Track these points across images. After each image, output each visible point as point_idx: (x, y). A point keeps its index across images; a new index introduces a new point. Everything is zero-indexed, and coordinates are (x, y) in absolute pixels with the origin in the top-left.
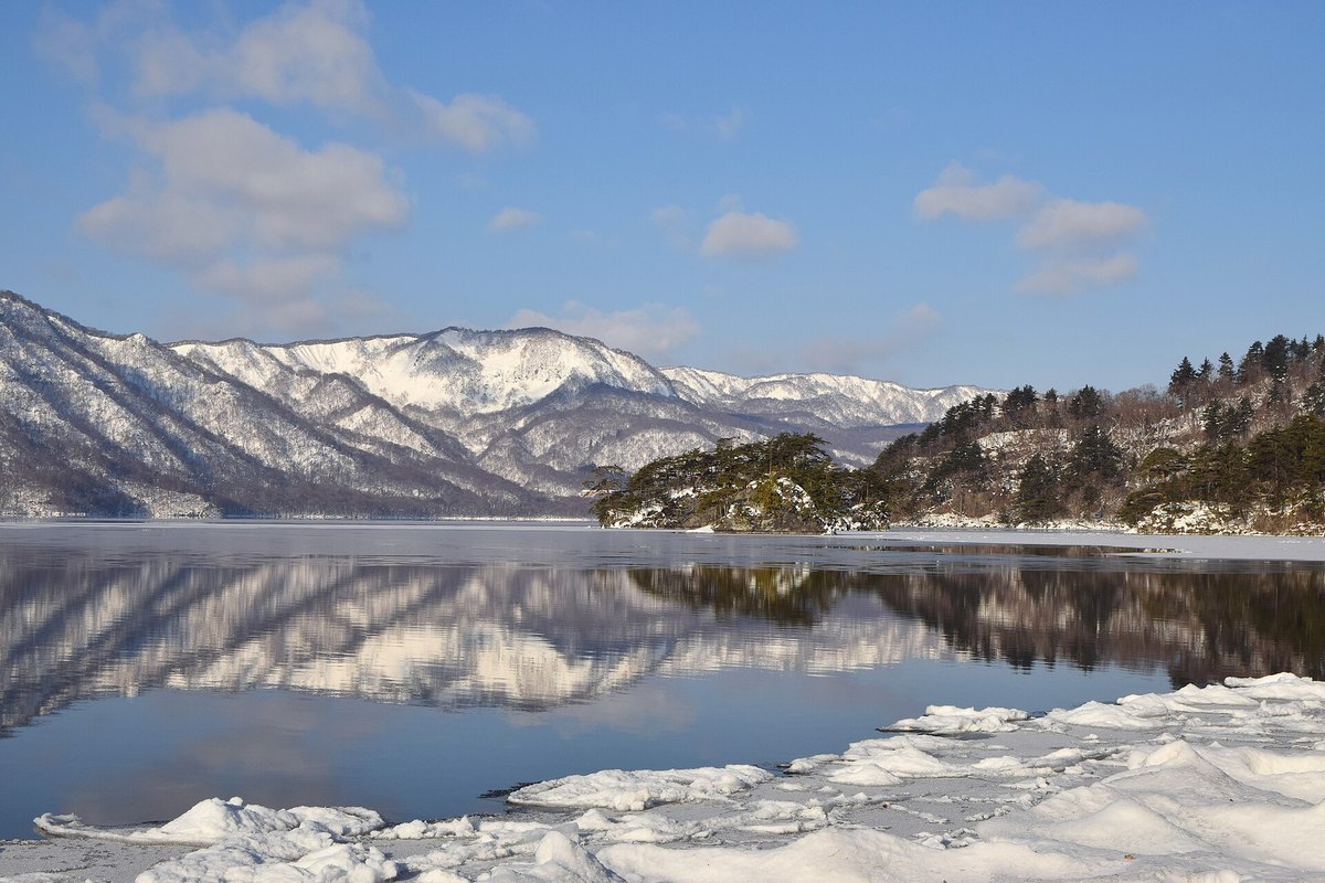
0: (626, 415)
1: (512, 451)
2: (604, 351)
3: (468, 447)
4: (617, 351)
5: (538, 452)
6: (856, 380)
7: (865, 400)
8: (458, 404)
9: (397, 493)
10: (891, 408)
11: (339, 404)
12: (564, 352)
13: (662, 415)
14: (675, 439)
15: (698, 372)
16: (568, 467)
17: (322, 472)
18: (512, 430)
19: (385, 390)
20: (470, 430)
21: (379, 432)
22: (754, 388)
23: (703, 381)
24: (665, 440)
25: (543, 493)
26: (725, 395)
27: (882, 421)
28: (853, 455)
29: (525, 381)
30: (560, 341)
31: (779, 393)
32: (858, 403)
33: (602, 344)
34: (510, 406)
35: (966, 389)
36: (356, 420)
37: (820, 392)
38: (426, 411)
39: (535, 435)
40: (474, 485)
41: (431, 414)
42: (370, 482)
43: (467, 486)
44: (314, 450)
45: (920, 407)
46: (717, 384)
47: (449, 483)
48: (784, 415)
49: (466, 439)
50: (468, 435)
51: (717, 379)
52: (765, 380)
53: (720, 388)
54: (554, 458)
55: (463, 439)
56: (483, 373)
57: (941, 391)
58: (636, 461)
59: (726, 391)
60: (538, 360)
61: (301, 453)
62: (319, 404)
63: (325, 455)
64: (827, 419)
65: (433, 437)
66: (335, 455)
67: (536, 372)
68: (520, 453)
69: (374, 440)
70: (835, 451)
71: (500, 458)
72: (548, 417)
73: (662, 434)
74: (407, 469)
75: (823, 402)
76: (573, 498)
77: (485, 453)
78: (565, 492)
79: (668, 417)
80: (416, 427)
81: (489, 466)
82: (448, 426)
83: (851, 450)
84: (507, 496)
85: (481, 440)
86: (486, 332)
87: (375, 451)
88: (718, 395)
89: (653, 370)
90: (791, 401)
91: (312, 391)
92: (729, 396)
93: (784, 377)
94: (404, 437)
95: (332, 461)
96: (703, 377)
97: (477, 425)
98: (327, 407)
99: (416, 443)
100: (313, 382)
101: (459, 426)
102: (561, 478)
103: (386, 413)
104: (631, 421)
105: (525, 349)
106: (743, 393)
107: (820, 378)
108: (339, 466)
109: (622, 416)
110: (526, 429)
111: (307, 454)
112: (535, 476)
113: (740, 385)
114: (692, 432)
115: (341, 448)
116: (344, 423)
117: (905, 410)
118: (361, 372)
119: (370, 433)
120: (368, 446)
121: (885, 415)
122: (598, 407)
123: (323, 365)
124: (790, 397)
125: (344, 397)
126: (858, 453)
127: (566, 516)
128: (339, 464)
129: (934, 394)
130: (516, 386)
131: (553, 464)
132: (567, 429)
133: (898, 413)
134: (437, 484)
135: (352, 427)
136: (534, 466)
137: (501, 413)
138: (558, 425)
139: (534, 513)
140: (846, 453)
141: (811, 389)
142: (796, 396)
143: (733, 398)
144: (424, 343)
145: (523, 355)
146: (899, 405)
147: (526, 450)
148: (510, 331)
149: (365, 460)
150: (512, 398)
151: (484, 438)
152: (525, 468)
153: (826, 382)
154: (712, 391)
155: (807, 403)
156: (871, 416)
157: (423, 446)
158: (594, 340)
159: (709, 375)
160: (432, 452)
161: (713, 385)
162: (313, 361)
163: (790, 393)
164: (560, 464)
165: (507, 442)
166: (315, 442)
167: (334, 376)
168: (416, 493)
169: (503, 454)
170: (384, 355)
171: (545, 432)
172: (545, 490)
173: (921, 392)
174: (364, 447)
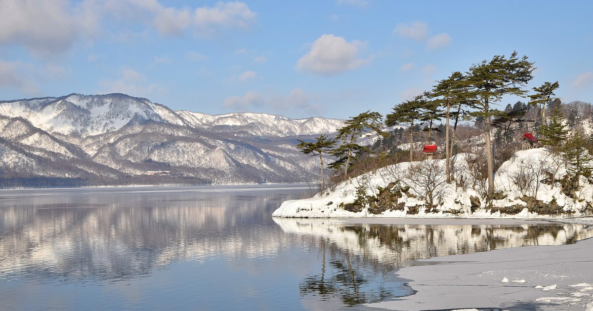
0: (164, 135)
1: (110, 153)
2: (150, 104)
3: (87, 152)
4: (156, 104)
5: (122, 154)
6: (266, 116)
7: (270, 125)
8: (79, 131)
9: (58, 175)
10: (283, 128)
11: (20, 132)
12: (131, 105)
13: (181, 134)
14: (190, 146)
15: (190, 113)
16: (138, 160)
17: (19, 166)
18: (108, 143)
19: (41, 125)
20: (87, 144)
21: (43, 146)
22: (218, 120)
23: (193, 117)
24: (185, 146)
25: (128, 173)
26: (204, 124)
27: (280, 135)
28: (271, 152)
29: (112, 119)
30: (128, 99)
31: (230, 123)
32: (267, 126)
33: (149, 101)
34: (105, 132)
35: (318, 119)
36: (30, 140)
37: (249, 122)
38: (63, 135)
39: (121, 145)
40: (94, 170)
41: (66, 136)
42: (44, 170)
43: (91, 171)
44: (14, 156)
45: (297, 128)
46: (199, 118)
47: (82, 170)
48: (235, 133)
49: (85, 148)
50: (86, 146)
51: (199, 116)
52: (222, 116)
53: (201, 120)
54: (131, 156)
55: (84, 148)
56: (91, 116)
57: (306, 120)
58: (171, 157)
59: (204, 122)
60: (118, 109)
61: (8, 157)
62: (10, 133)
63: (20, 158)
64: (254, 134)
65: (70, 147)
66: (25, 158)
67: (117, 115)
68: (114, 154)
69: (41, 150)
70: (263, 150)
71: (104, 157)
72: (126, 137)
73: (183, 144)
74: (60, 163)
75: (252, 126)
76: (143, 176)
77: (96, 155)
78: (139, 173)
79: (184, 135)
80: (61, 143)
81: (99, 160)
82: (75, 142)
83: (270, 149)
84: (112, 176)
85: (93, 148)
86: (91, 95)
87: (43, 155)
88: (200, 124)
89: (173, 113)
90: (236, 126)
91: (6, 127)
92: (206, 124)
93: (232, 115)
94: (56, 148)
95: (23, 161)
96: (193, 115)
97: (90, 141)
98: (14, 134)
99: (62, 150)
100: (6, 122)
101: (81, 142)
102: (136, 166)
103: (46, 137)
104: (166, 138)
105: (111, 104)
106: (212, 123)
107: (249, 115)
108: (27, 164)
109: (162, 135)
110: (115, 143)
111: (11, 158)
112: (123, 165)
113: (211, 119)
114: (197, 142)
115: (27, 155)
116: (24, 142)
117: (290, 129)
118: (28, 116)
119: (38, 146)
120: (39, 153)
121: (280, 132)
122: (150, 131)
123: (8, 113)
124: (235, 124)
125: (23, 129)
126: (273, 150)
127: (143, 184)
128: (27, 162)
129: (303, 121)
130: (108, 122)
131: (131, 159)
132: (136, 142)
133: (287, 131)
134: (77, 171)
135: (29, 144)
136: (122, 161)
137: (101, 135)
138: (131, 141)
139: (127, 183)
140: (268, 151)
141: (245, 120)
142: (238, 124)
143: (208, 125)
144: (60, 101)
145: (110, 106)
146: (287, 127)
147: (116, 153)
148: (103, 95)
149: (39, 160)
150: (106, 128)
151: (94, 148)
152: (118, 162)
153: (252, 116)
154: (198, 122)
155: (243, 127)
156: (274, 133)
157: (66, 152)
158: (145, 99)
159: (195, 114)
160: (70, 155)
161: (198, 119)
162: (3, 111)
163: (235, 122)
164: (134, 159)
165: (107, 149)
166: (15, 152)
167: (16, 119)
168: (67, 175)
169: (106, 155)
170: (39, 108)
171: (125, 144)
172: (129, 172)
173: (296, 121)
174: (37, 153)
